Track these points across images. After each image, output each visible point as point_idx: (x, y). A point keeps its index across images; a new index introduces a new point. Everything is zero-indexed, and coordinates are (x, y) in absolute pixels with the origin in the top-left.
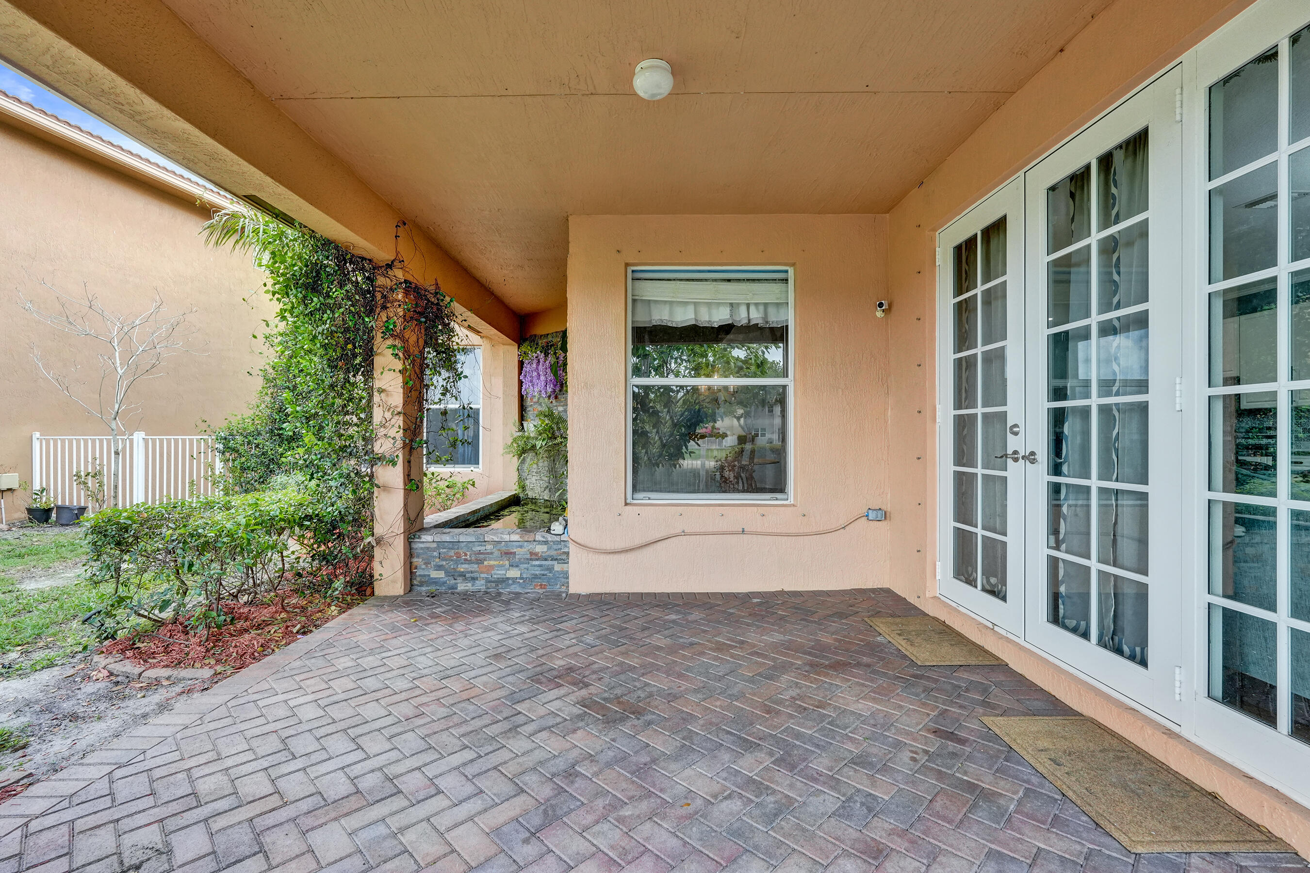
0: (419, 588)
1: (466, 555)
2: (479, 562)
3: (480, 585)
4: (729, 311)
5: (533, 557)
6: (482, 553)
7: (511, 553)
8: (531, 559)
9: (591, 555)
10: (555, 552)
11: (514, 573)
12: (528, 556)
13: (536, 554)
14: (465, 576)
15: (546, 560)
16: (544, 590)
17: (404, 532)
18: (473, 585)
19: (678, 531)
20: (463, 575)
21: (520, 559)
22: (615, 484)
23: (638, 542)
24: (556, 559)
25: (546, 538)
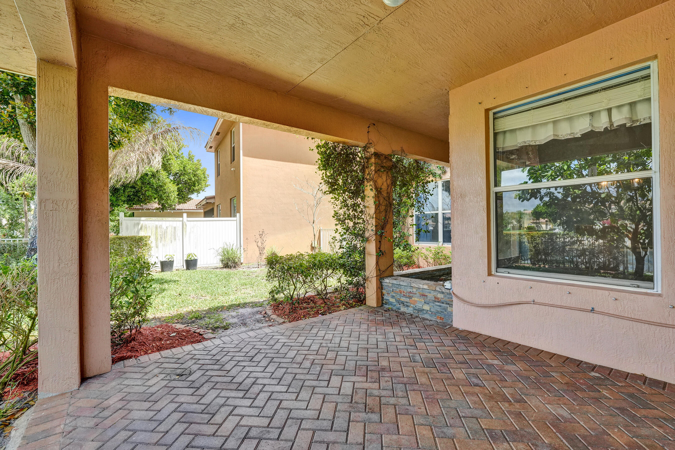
0: (385, 305)
1: (404, 292)
2: (410, 297)
3: (410, 310)
4: (589, 121)
5: (436, 300)
6: (411, 293)
7: (425, 295)
8: (435, 301)
9: (465, 305)
10: (448, 300)
11: (426, 307)
12: (434, 299)
13: (438, 299)
14: (403, 304)
15: (443, 303)
16: (442, 321)
17: (376, 276)
18: (407, 309)
19: (530, 299)
20: (403, 303)
21: (429, 300)
22: (481, 260)
23: (497, 302)
24: (448, 304)
25: (442, 290)
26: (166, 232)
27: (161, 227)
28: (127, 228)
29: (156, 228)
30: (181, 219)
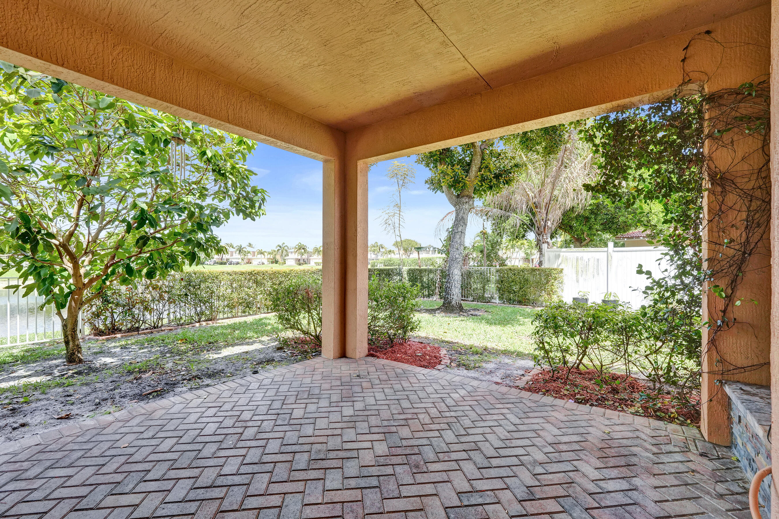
0: (734, 449)
1: (750, 432)
2: (756, 451)
14: (750, 460)
17: (710, 373)
20: (749, 457)
26: (587, 265)
27: (582, 258)
28: (549, 260)
29: (577, 259)
30: (606, 249)
